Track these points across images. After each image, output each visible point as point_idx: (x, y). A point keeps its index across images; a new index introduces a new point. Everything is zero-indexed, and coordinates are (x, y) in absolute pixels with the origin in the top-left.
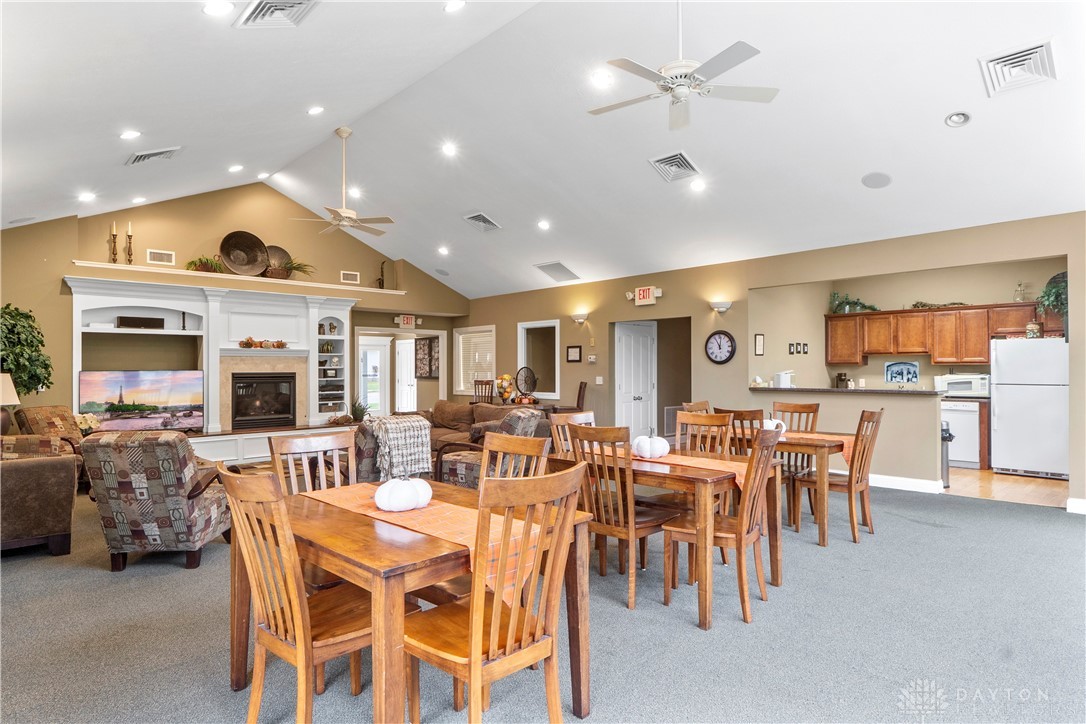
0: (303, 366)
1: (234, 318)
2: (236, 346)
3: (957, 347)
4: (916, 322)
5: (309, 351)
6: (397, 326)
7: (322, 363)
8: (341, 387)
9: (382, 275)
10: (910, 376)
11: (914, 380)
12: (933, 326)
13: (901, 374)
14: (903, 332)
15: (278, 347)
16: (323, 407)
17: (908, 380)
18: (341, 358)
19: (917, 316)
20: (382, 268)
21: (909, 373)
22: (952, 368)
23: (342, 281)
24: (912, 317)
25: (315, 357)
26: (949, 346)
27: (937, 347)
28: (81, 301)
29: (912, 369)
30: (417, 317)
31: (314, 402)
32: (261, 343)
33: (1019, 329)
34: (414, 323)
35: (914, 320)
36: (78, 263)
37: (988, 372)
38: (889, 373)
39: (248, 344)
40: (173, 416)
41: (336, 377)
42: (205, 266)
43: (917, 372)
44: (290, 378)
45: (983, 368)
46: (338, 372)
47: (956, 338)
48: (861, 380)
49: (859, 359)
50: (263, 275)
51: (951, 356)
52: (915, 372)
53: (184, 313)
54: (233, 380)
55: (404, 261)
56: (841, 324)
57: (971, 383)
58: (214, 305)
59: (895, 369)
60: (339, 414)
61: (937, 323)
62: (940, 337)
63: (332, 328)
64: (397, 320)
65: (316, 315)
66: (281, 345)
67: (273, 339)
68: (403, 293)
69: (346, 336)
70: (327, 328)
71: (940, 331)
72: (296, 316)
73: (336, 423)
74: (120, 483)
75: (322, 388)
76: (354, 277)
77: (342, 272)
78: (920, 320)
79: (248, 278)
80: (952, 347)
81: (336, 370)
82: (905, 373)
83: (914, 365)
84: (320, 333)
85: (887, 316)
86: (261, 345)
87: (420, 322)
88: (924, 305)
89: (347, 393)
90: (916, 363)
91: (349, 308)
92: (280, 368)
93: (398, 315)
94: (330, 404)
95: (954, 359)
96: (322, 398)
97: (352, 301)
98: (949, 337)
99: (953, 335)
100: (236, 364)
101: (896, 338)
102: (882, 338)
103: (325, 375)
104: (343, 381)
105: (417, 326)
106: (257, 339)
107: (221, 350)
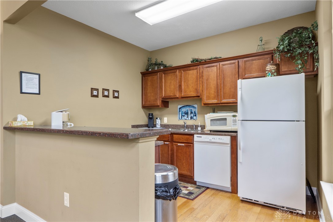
3: (218, 92)
4: (192, 74)
10: (192, 115)
11: (195, 117)
12: (203, 76)
13: (187, 113)
14: (184, 82)
17: (191, 118)
19: (193, 69)
21: (192, 113)
22: (215, 108)
24: (190, 70)
26: (213, 91)
27: (205, 92)
29: (193, 110)
33: (260, 74)
35: (191, 72)
37: (236, 111)
38: (180, 113)
43: (196, 112)
45: (232, 107)
47: (217, 85)
48: (165, 118)
49: (159, 103)
51: (214, 98)
52: (195, 113)
56: (150, 78)
57: (225, 119)
59: (184, 110)
61: (205, 73)
62: (207, 85)
71: (207, 80)
78: (195, 71)
80: (215, 92)
82: (189, 112)
83: (194, 107)
85: (175, 70)
88: (197, 60)
90: (196, 106)
95: (215, 101)
98: (213, 84)
99: (215, 82)
101: (180, 86)
102: (172, 87)
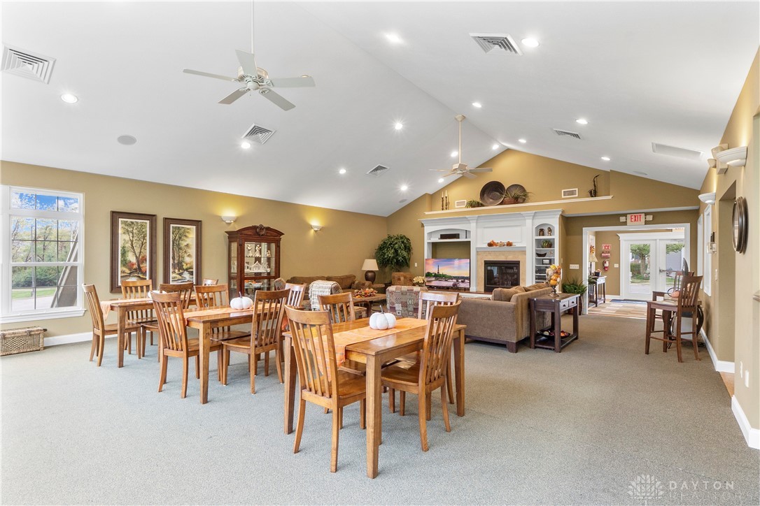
0: (524, 257)
1: (486, 230)
2: (486, 246)
5: (526, 247)
7: (539, 255)
9: (595, 186)
15: (507, 245)
18: (553, 251)
20: (595, 181)
23: (563, 197)
25: (531, 251)
28: (428, 229)
30: (646, 214)
31: (530, 280)
32: (498, 243)
34: (643, 219)
36: (426, 213)
39: (490, 245)
40: (457, 281)
42: (473, 204)
44: (517, 264)
50: (501, 204)
53: (466, 231)
54: (485, 264)
58: (474, 224)
63: (549, 231)
64: (622, 219)
65: (532, 223)
66: (509, 244)
67: (505, 241)
68: (610, 197)
69: (556, 237)
74: (414, 309)
75: (537, 271)
76: (572, 193)
77: (564, 190)
81: (549, 259)
86: (498, 245)
87: (650, 218)
91: (558, 216)
92: (511, 258)
93: (624, 215)
96: (538, 278)
97: (559, 211)
100: (487, 256)
105: (647, 222)
106: (496, 242)
107: (477, 248)
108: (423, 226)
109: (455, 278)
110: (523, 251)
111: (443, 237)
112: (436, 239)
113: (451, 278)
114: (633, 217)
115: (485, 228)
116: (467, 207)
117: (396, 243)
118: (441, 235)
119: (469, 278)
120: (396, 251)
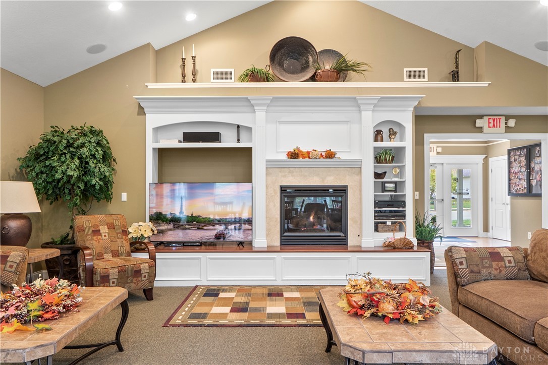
0: (357, 178)
1: (283, 128)
2: (284, 157)
5: (361, 161)
6: (480, 130)
7: (377, 176)
8: (403, 204)
9: (457, 67)
15: (327, 157)
16: (380, 226)
18: (402, 168)
20: (456, 58)
23: (405, 80)
25: (369, 167)
28: (153, 120)
30: (508, 118)
31: (369, 219)
32: (309, 153)
34: (503, 125)
36: (151, 85)
39: (294, 155)
40: (227, 228)
41: (395, 191)
42: (253, 76)
44: (341, 192)
46: (398, 185)
50: (313, 79)
53: (238, 126)
54: (281, 193)
55: (487, 44)
58: (261, 114)
60: (399, 235)
63: (392, 133)
64: (479, 123)
65: (370, 120)
66: (330, 155)
67: (322, 149)
68: (485, 84)
69: (407, 142)
70: (386, 134)
72: (347, 122)
73: (391, 247)
75: (377, 204)
77: (405, 70)
79: (297, 85)
81: (395, 183)
84: (376, 140)
86: (308, 155)
87: (512, 123)
89: (409, 210)
91: (412, 109)
92: (331, 180)
93: (481, 117)
94: (389, 223)
96: (378, 215)
97: (416, 99)
100: (285, 176)
103: (384, 190)
104: (404, 195)
105: (508, 129)
106: (304, 149)
107: (268, 161)
108: (141, 111)
109: (220, 222)
110: (356, 167)
111: (188, 137)
112: (173, 141)
113: (212, 222)
114: (491, 121)
115: (280, 122)
116: (242, 79)
117: (83, 145)
118: (185, 134)
119: (249, 221)
120: (84, 163)
